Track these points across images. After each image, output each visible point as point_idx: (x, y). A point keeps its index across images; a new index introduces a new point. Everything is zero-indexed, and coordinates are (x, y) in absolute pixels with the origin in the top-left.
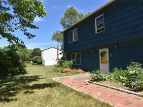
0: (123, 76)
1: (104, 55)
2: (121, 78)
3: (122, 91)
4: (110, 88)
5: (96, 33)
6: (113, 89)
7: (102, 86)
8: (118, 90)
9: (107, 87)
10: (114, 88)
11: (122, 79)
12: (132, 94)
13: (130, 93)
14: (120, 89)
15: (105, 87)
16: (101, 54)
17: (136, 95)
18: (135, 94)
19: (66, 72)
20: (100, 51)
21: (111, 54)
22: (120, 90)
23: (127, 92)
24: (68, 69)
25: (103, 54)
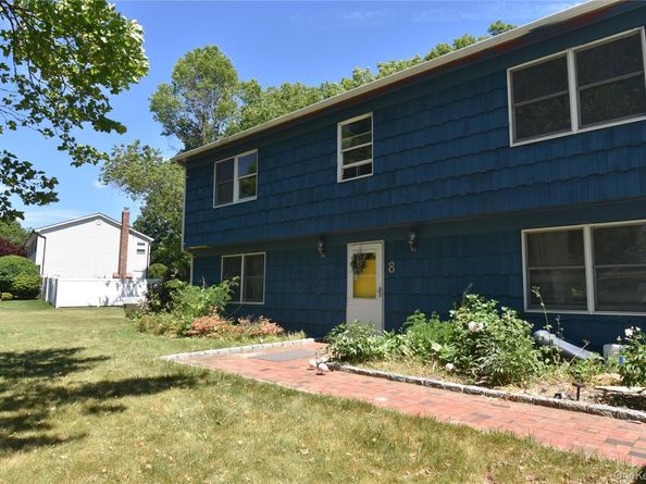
0: (441, 342)
1: (364, 266)
2: (437, 347)
3: (450, 388)
4: (407, 381)
5: (340, 179)
6: (419, 383)
7: (378, 376)
8: (434, 385)
9: (397, 379)
10: (422, 379)
11: (439, 353)
12: (480, 393)
13: (474, 393)
14: (442, 383)
15: (390, 378)
16: (354, 264)
17: (494, 396)
18: (489, 395)
19: (203, 332)
20: (353, 249)
21: (392, 265)
22: (441, 387)
23: (466, 391)
24: (214, 321)
25: (362, 262)
